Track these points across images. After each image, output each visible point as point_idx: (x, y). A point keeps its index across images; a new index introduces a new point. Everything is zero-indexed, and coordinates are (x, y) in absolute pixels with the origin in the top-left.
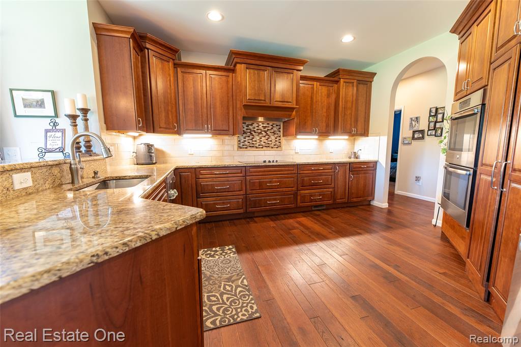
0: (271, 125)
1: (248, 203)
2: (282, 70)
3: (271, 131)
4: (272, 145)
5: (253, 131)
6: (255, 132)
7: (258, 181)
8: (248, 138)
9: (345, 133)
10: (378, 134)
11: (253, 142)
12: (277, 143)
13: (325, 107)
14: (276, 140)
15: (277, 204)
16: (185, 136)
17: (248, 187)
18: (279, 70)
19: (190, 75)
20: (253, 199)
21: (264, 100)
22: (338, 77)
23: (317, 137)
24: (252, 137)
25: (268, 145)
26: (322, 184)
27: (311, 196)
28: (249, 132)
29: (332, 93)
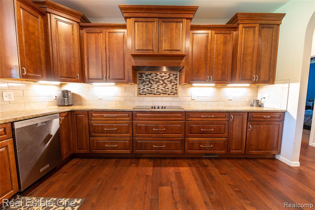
0: (168, 75)
1: (135, 145)
2: (170, 20)
3: (168, 80)
4: (169, 92)
5: (152, 80)
6: (153, 81)
7: (144, 125)
8: (147, 86)
9: (244, 80)
10: (288, 81)
11: (152, 90)
12: (174, 90)
13: (222, 54)
14: (173, 87)
15: (163, 149)
16: (94, 84)
17: (135, 130)
18: (168, 20)
19: (93, 34)
20: (139, 142)
21: (153, 50)
22: (236, 23)
23: (214, 85)
24: (151, 85)
25: (165, 92)
26: (213, 133)
27: (200, 144)
28: (148, 81)
29: (229, 40)
